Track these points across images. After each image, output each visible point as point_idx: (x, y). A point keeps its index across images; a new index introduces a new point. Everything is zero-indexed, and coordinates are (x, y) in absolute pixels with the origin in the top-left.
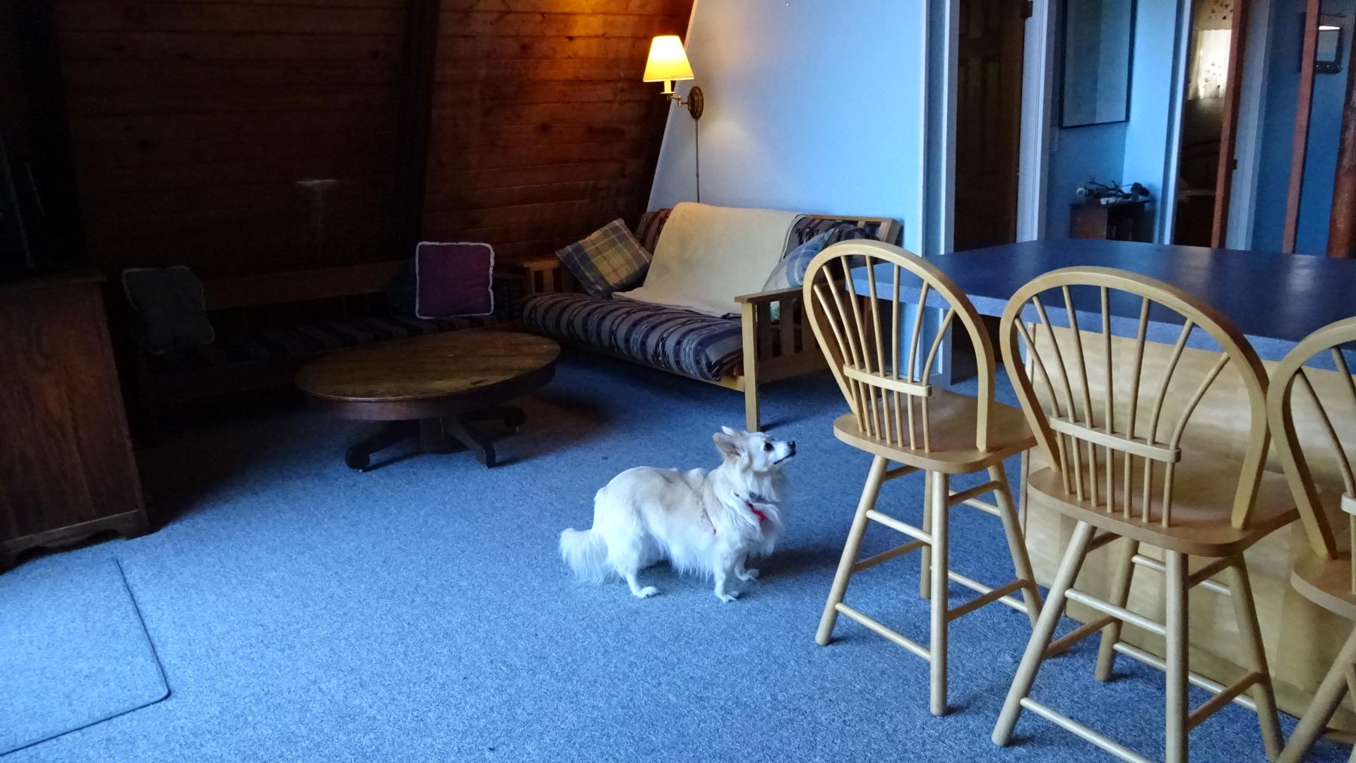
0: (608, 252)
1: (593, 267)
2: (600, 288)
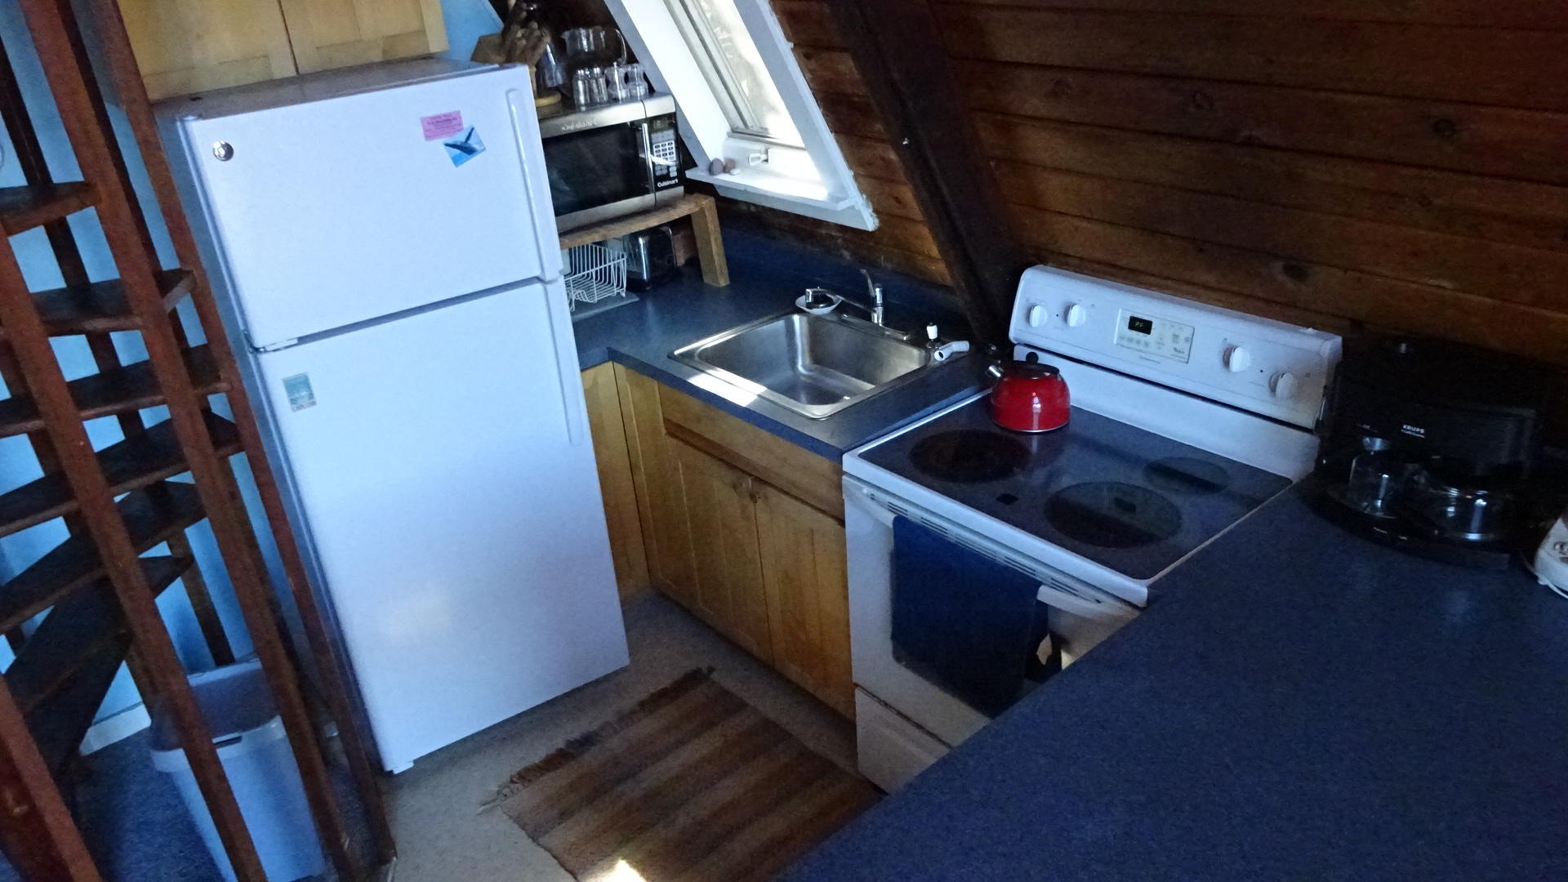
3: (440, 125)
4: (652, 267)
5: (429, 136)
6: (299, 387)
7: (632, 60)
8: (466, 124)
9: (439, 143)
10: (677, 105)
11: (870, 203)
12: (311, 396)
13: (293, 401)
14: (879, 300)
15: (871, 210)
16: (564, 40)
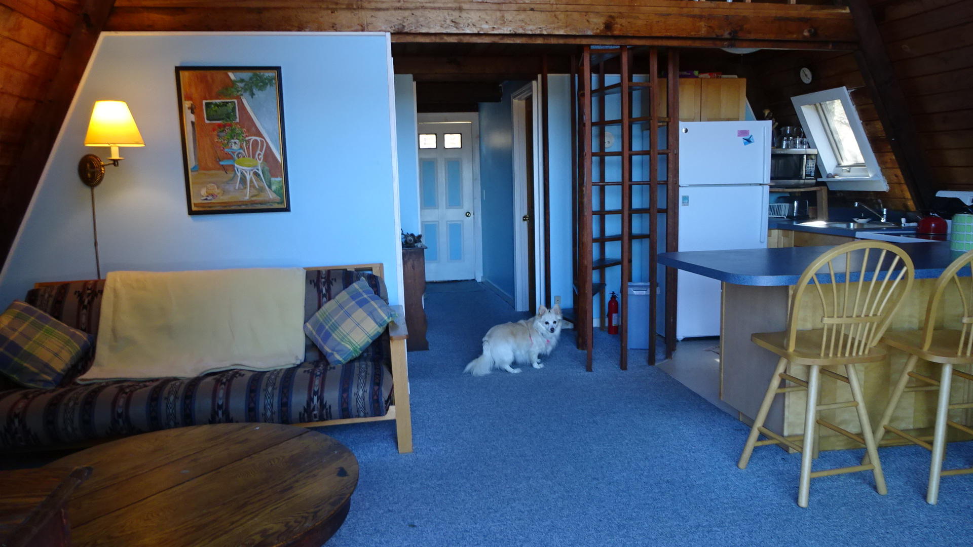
0: (37, 336)
1: (29, 356)
2: (49, 378)
3: (742, 133)
4: (798, 211)
5: (739, 135)
6: (686, 198)
7: (804, 136)
8: (750, 134)
9: (741, 138)
10: (818, 152)
11: (886, 180)
12: (688, 203)
13: (683, 202)
14: (885, 213)
15: (886, 183)
16: (781, 131)
